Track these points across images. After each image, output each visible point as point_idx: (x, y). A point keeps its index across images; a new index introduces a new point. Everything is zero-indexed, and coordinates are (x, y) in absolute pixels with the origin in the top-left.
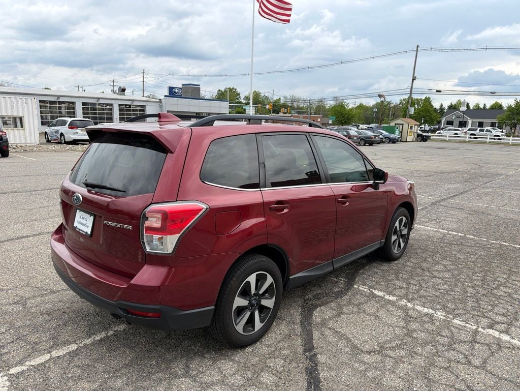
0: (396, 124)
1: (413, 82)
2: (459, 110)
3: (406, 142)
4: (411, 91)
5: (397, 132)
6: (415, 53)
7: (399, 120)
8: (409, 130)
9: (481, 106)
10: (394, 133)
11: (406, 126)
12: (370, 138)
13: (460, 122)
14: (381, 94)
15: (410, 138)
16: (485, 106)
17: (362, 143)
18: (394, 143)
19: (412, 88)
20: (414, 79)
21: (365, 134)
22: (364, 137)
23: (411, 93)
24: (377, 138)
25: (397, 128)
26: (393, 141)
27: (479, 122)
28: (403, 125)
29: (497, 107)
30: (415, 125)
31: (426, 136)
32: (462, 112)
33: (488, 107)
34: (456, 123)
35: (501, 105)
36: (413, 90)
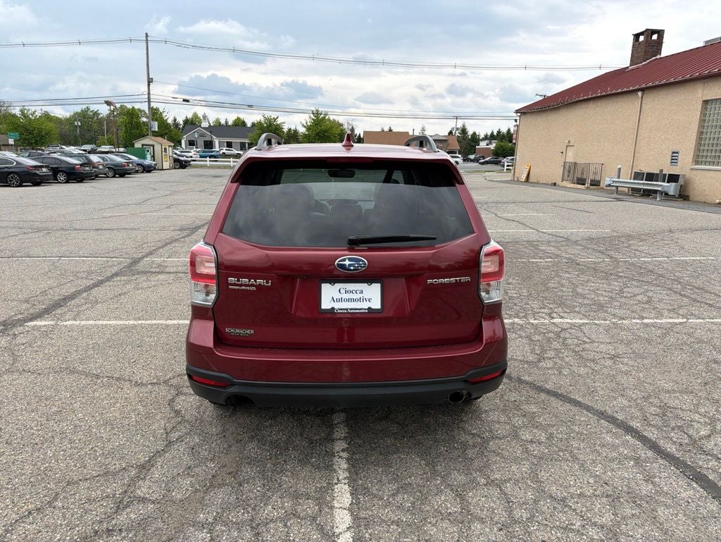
0: (143, 145)
1: (149, 85)
2: (200, 126)
3: (163, 169)
4: (149, 98)
5: (149, 156)
6: (145, 44)
7: (147, 139)
8: (163, 153)
9: (223, 122)
10: (144, 157)
11: (158, 148)
12: (121, 165)
13: (205, 141)
14: (110, 99)
15: (166, 165)
16: (226, 122)
17: (111, 174)
18: (149, 171)
19: (149, 94)
20: (150, 81)
21: (111, 160)
22: (112, 165)
23: (149, 102)
24: (131, 165)
25: (148, 151)
26: (148, 169)
27: (227, 142)
28: (153, 146)
29: (240, 124)
30: (169, 146)
31: (186, 162)
32: (204, 128)
33: (230, 123)
34: (201, 142)
35: (244, 122)
36: (151, 96)
